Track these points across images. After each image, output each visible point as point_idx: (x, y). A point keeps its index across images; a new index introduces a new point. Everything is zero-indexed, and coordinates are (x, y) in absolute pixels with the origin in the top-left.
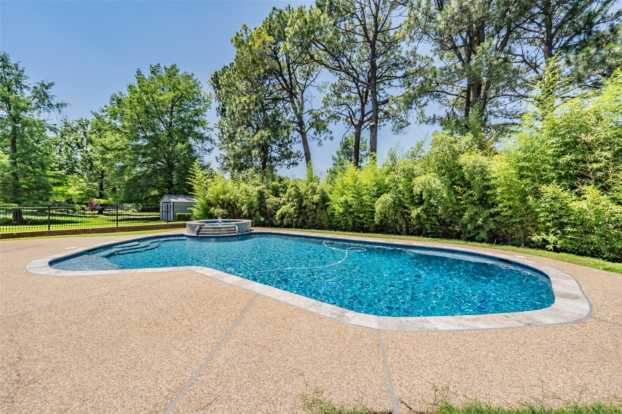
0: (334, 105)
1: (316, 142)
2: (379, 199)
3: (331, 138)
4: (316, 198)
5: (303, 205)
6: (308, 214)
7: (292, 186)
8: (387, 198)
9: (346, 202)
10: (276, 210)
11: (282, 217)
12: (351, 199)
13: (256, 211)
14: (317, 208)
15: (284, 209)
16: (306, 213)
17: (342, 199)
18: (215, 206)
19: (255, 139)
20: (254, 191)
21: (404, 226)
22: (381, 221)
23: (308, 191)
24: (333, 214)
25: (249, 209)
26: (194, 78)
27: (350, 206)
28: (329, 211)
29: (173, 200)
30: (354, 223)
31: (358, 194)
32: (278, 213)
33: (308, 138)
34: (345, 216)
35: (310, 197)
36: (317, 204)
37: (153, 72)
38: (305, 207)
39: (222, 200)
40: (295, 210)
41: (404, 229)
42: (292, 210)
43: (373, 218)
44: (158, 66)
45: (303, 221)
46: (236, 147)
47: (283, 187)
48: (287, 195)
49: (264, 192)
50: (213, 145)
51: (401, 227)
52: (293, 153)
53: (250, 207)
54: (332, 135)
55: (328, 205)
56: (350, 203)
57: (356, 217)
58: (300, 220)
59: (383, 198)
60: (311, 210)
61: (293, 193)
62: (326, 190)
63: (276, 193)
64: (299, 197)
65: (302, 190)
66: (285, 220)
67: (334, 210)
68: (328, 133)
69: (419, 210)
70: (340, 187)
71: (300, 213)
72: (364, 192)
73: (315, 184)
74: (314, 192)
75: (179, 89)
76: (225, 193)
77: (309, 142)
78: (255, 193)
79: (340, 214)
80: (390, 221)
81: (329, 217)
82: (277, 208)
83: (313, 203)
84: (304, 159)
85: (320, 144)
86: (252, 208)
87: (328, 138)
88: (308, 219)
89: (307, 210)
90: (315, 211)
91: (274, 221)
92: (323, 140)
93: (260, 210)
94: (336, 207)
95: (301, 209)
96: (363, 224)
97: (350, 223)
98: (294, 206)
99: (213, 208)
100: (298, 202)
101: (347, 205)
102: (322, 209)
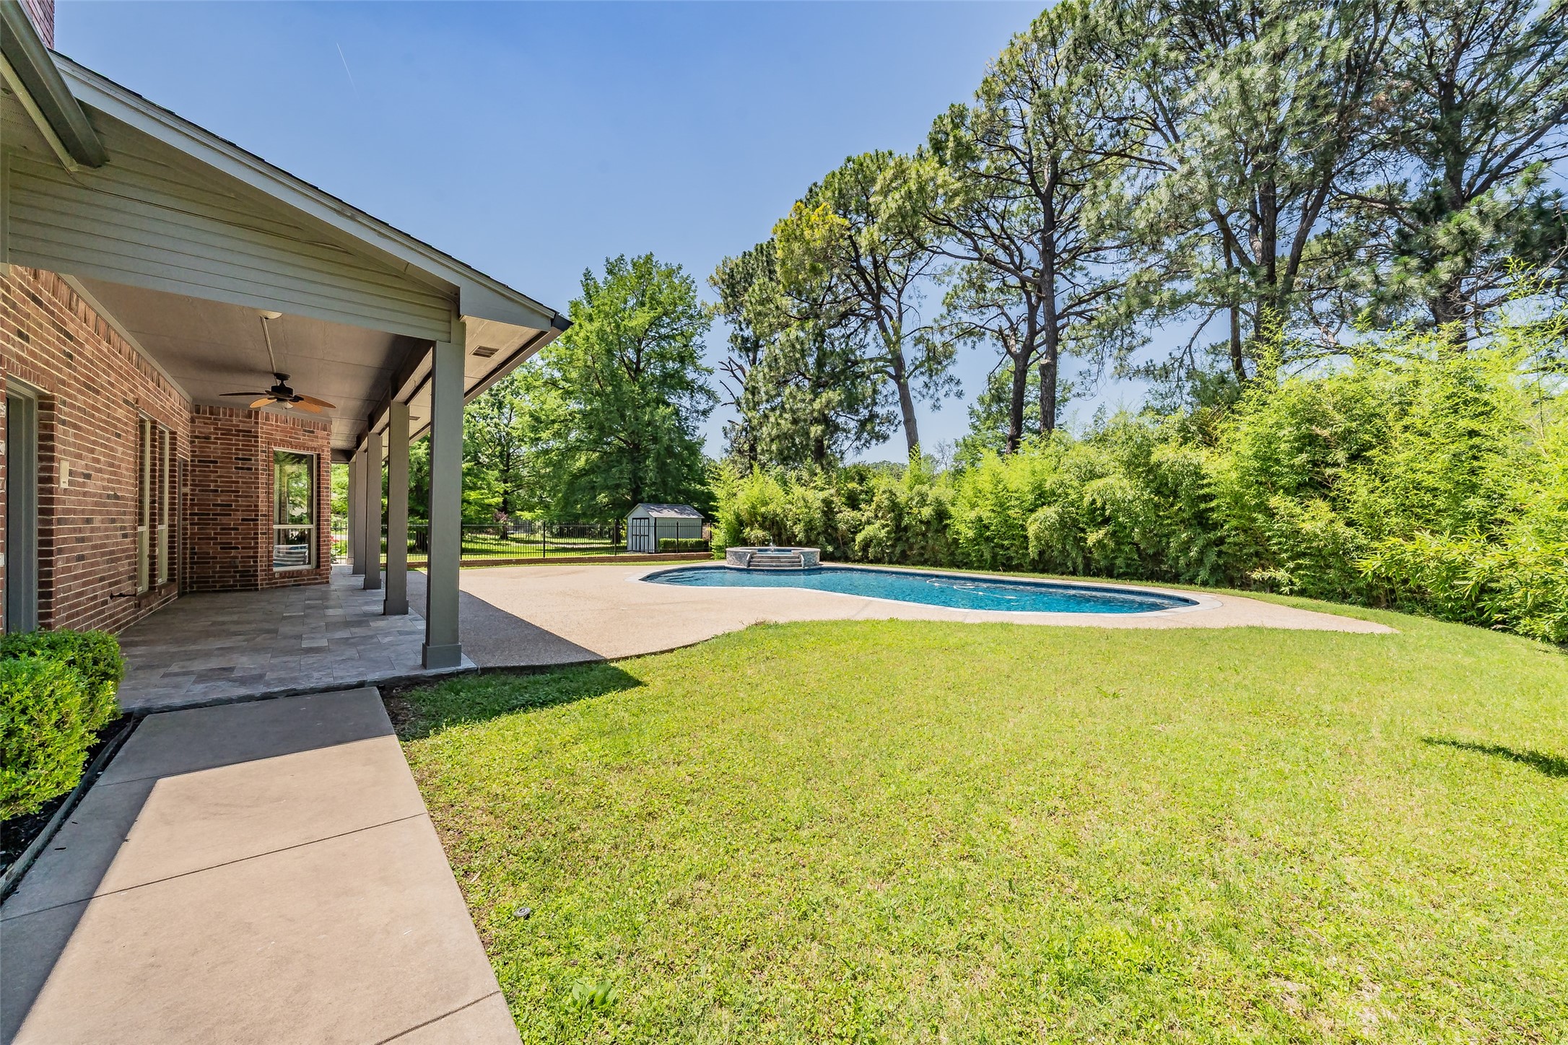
0: (970, 307)
1: (928, 402)
2: (1034, 516)
3: (960, 394)
4: (927, 512)
5: (904, 524)
6: (912, 540)
7: (884, 492)
8: (1049, 513)
9: (980, 519)
10: (855, 533)
11: (866, 545)
12: (989, 514)
13: (819, 534)
14: (927, 530)
15: (869, 531)
16: (908, 539)
17: (972, 515)
18: (751, 524)
19: (817, 405)
20: (816, 498)
21: (1080, 560)
22: (1041, 553)
23: (912, 499)
24: (956, 541)
25: (806, 531)
26: (683, 273)
27: (987, 527)
28: (950, 535)
29: (655, 514)
30: (994, 556)
31: (1002, 506)
32: (859, 537)
33: (912, 394)
34: (978, 544)
35: (915, 511)
36: (928, 523)
37: (610, 272)
38: (906, 529)
39: (763, 515)
40: (888, 532)
41: (1081, 567)
42: (883, 533)
43: (1027, 548)
44: (621, 258)
45: (903, 552)
46: (783, 422)
47: (866, 493)
48: (874, 506)
49: (832, 502)
50: (711, 403)
51: (1074, 563)
52: (877, 416)
53: (809, 528)
54: (960, 388)
55: (947, 526)
56: (986, 522)
57: (997, 545)
58: (898, 550)
59: (1042, 513)
60: (917, 534)
61: (886, 503)
62: (943, 499)
63: (853, 501)
64: (896, 509)
65: (902, 499)
66: (871, 550)
67: (958, 533)
68: (952, 385)
69: (1102, 532)
70: (970, 493)
71: (898, 539)
72: (1012, 503)
73: (925, 488)
74: (923, 502)
75: (659, 303)
76: (765, 504)
77: (914, 401)
78: (818, 504)
79: (967, 540)
80: (1056, 553)
81: (948, 545)
82: (856, 529)
83: (921, 522)
84: (902, 428)
85: (936, 407)
86: (812, 529)
87: (952, 394)
88: (911, 549)
89: (909, 534)
90: (924, 535)
91: (849, 552)
92: (941, 397)
93: (825, 532)
94: (962, 528)
95: (899, 531)
96: (1010, 559)
97: (987, 555)
98: (887, 525)
99: (748, 529)
100: (895, 519)
101: (981, 526)
102: (937, 531)
